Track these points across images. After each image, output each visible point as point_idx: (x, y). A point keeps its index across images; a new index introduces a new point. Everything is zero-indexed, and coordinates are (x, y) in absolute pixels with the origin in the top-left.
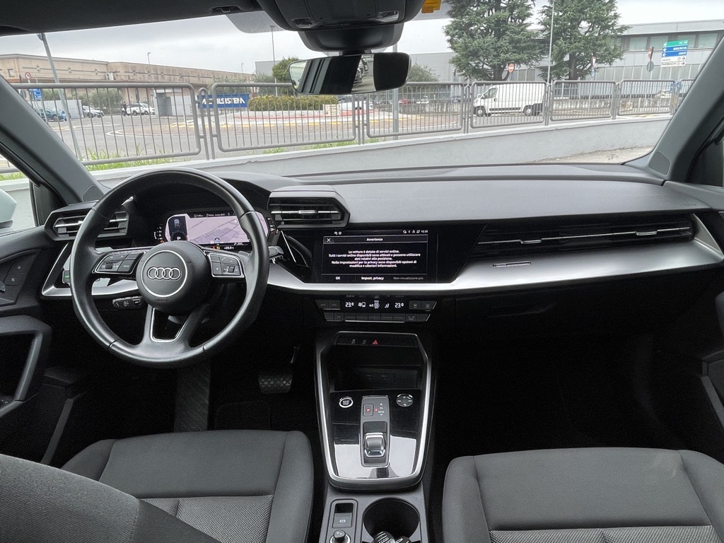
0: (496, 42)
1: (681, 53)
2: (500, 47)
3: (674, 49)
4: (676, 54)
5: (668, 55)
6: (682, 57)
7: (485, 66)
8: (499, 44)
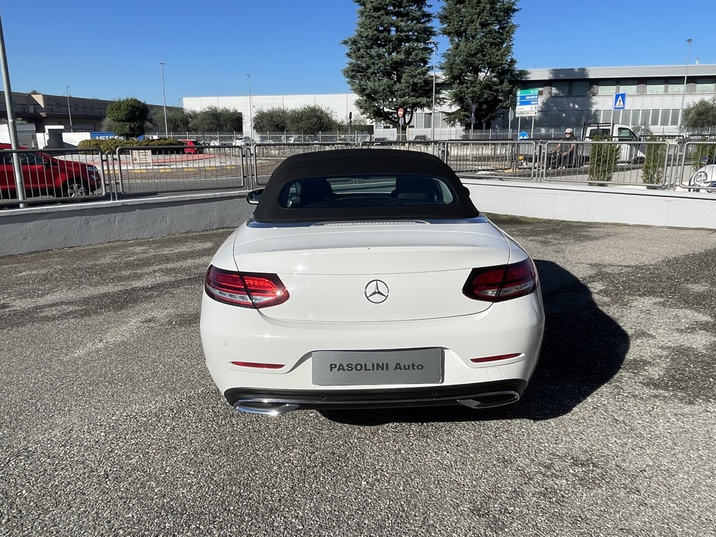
0: (393, 86)
1: (533, 103)
2: (397, 91)
3: (527, 98)
4: (528, 103)
5: (522, 104)
6: (534, 106)
7: (386, 110)
8: (396, 88)
